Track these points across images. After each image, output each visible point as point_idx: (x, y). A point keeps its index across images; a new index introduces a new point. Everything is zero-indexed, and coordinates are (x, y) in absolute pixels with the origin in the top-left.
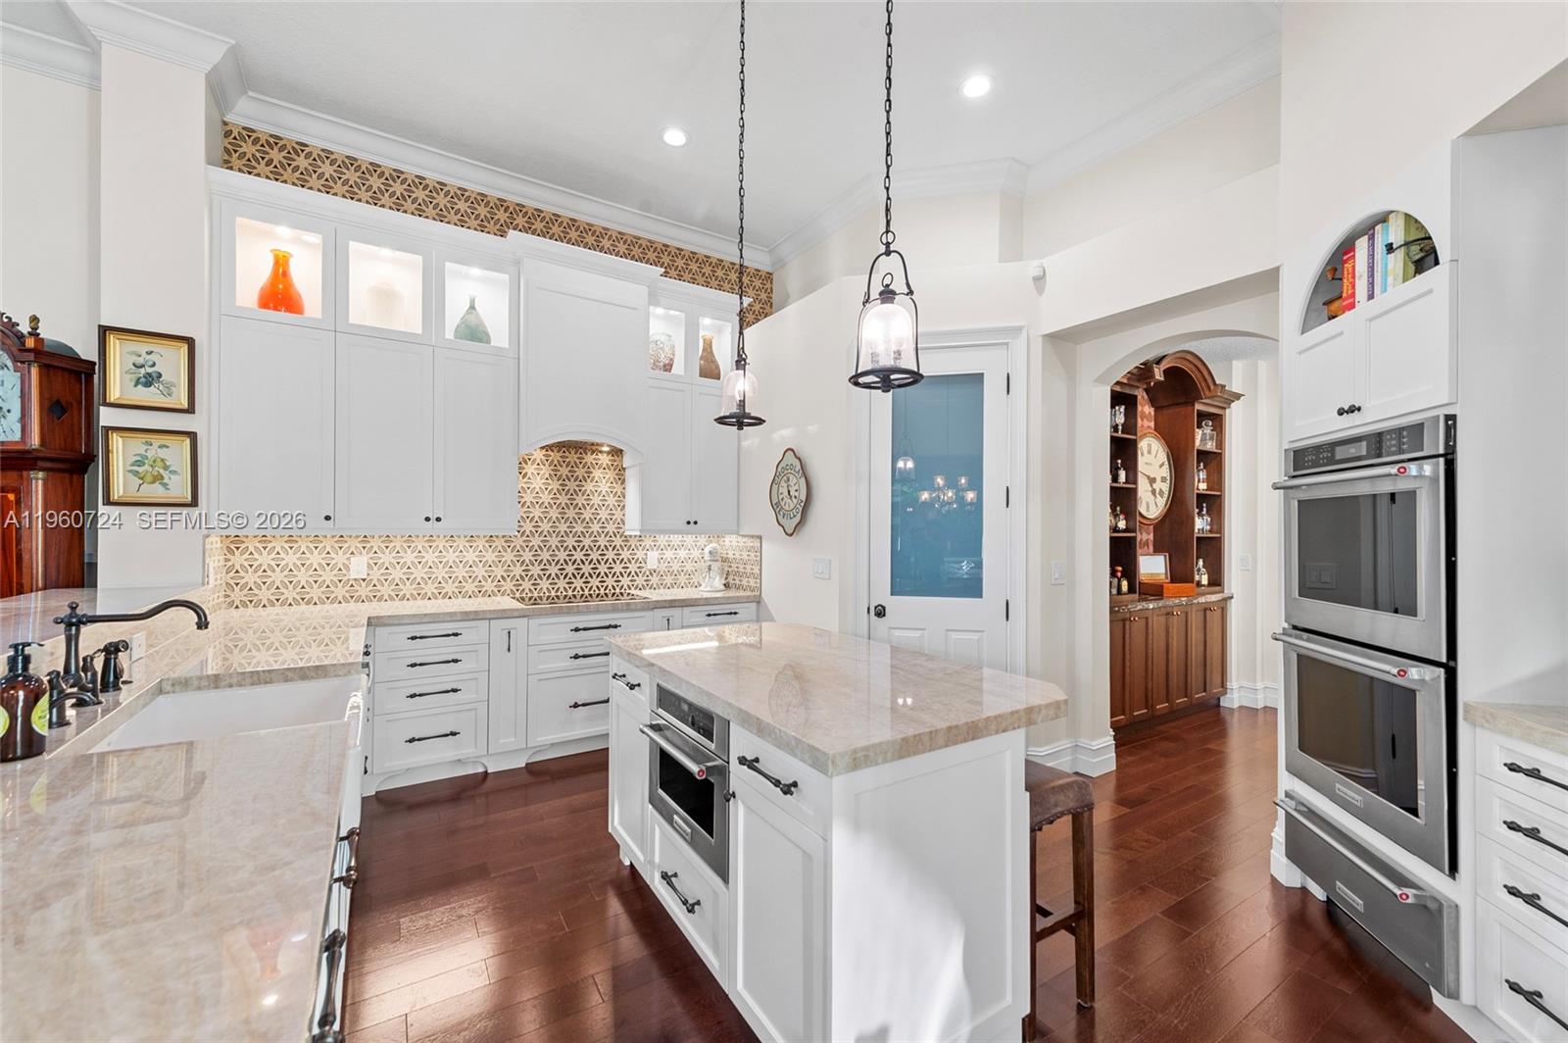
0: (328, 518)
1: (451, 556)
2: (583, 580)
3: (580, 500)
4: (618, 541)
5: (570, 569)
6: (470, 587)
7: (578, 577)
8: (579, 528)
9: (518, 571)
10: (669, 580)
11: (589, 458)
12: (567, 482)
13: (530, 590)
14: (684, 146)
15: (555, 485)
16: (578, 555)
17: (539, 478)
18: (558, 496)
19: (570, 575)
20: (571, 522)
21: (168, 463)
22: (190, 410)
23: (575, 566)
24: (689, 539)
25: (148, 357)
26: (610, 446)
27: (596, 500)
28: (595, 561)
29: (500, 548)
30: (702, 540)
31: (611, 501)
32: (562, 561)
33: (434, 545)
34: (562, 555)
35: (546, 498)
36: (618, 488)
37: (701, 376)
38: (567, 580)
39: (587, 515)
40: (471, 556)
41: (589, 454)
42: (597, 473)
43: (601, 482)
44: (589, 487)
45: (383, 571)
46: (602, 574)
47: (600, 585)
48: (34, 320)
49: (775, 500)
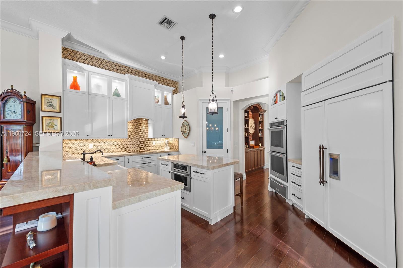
0: (88, 135)
2: (140, 148)
3: (139, 131)
4: (147, 140)
5: (137, 146)
7: (139, 147)
8: (139, 137)
9: (126, 146)
10: (158, 148)
11: (141, 121)
12: (136, 127)
13: (128, 150)
14: (165, 59)
15: (133, 127)
16: (139, 143)
17: (130, 126)
18: (134, 130)
19: (137, 147)
20: (137, 136)
21: (55, 124)
22: (60, 112)
23: (138, 145)
24: (162, 139)
25: (50, 100)
26: (145, 119)
27: (142, 131)
28: (142, 144)
29: (122, 141)
30: (164, 139)
31: (145, 131)
32: (135, 144)
33: (108, 141)
34: (135, 143)
35: (132, 130)
36: (147, 128)
37: (165, 104)
38: (136, 148)
39: (140, 134)
40: (115, 143)
41: (141, 120)
42: (142, 125)
43: (143, 127)
44: (141, 128)
45: (96, 147)
46: (144, 147)
47: (143, 149)
48: (25, 92)
49: (182, 131)
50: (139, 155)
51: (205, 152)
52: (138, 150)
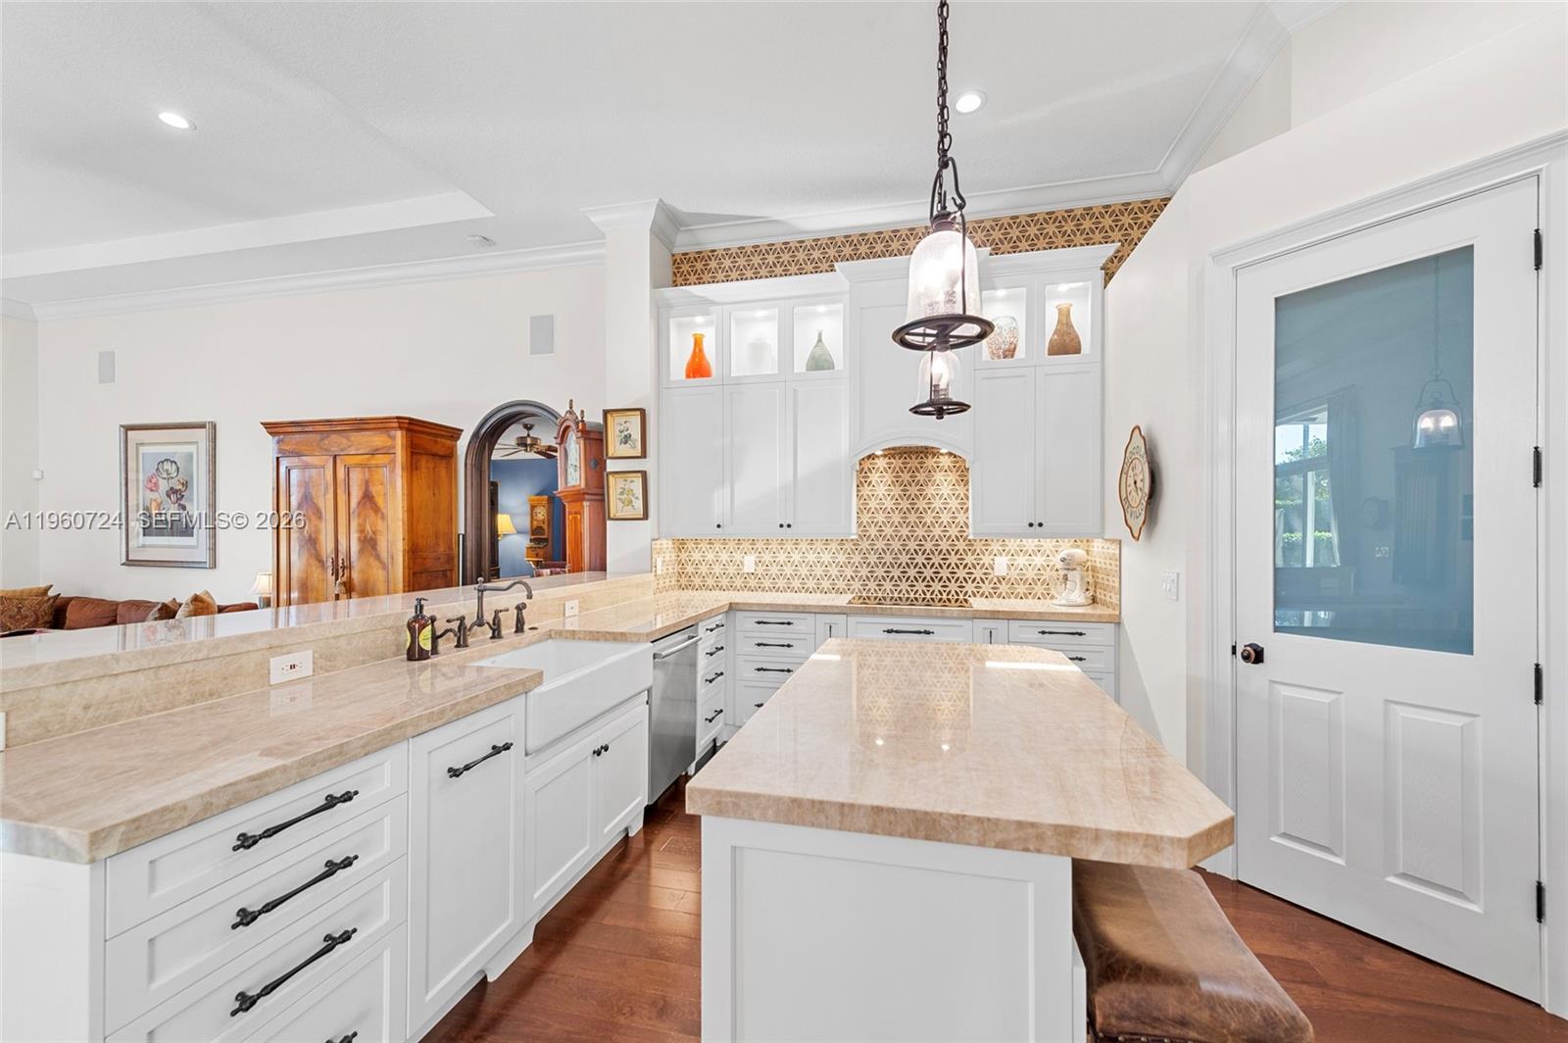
0: (719, 526)
1: (811, 557)
2: (925, 583)
3: (921, 504)
4: (961, 545)
5: (912, 572)
6: (826, 584)
7: (920, 580)
8: (920, 532)
9: (864, 572)
10: (1021, 589)
11: (930, 462)
12: (908, 487)
13: (875, 590)
15: (897, 491)
16: (920, 559)
17: (881, 484)
18: (900, 501)
19: (912, 578)
20: (913, 527)
21: (634, 492)
22: (643, 456)
23: (917, 570)
24: (1030, 544)
25: (625, 425)
27: (937, 504)
28: (937, 565)
29: (849, 550)
30: (1048, 544)
31: (954, 504)
32: (904, 564)
33: (785, 547)
34: (904, 559)
35: (889, 504)
36: (961, 490)
37: (1051, 355)
38: (909, 583)
39: (928, 518)
40: (826, 558)
41: (930, 457)
42: (939, 476)
43: (942, 485)
44: (930, 490)
45: (764, 567)
46: (945, 578)
47: (942, 589)
48: (582, 412)
49: (1123, 497)
50: (874, 612)
51: (1256, 655)
52: (932, 594)
